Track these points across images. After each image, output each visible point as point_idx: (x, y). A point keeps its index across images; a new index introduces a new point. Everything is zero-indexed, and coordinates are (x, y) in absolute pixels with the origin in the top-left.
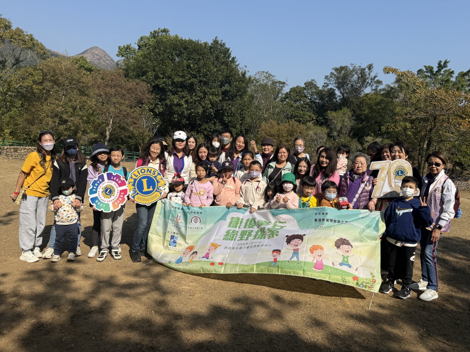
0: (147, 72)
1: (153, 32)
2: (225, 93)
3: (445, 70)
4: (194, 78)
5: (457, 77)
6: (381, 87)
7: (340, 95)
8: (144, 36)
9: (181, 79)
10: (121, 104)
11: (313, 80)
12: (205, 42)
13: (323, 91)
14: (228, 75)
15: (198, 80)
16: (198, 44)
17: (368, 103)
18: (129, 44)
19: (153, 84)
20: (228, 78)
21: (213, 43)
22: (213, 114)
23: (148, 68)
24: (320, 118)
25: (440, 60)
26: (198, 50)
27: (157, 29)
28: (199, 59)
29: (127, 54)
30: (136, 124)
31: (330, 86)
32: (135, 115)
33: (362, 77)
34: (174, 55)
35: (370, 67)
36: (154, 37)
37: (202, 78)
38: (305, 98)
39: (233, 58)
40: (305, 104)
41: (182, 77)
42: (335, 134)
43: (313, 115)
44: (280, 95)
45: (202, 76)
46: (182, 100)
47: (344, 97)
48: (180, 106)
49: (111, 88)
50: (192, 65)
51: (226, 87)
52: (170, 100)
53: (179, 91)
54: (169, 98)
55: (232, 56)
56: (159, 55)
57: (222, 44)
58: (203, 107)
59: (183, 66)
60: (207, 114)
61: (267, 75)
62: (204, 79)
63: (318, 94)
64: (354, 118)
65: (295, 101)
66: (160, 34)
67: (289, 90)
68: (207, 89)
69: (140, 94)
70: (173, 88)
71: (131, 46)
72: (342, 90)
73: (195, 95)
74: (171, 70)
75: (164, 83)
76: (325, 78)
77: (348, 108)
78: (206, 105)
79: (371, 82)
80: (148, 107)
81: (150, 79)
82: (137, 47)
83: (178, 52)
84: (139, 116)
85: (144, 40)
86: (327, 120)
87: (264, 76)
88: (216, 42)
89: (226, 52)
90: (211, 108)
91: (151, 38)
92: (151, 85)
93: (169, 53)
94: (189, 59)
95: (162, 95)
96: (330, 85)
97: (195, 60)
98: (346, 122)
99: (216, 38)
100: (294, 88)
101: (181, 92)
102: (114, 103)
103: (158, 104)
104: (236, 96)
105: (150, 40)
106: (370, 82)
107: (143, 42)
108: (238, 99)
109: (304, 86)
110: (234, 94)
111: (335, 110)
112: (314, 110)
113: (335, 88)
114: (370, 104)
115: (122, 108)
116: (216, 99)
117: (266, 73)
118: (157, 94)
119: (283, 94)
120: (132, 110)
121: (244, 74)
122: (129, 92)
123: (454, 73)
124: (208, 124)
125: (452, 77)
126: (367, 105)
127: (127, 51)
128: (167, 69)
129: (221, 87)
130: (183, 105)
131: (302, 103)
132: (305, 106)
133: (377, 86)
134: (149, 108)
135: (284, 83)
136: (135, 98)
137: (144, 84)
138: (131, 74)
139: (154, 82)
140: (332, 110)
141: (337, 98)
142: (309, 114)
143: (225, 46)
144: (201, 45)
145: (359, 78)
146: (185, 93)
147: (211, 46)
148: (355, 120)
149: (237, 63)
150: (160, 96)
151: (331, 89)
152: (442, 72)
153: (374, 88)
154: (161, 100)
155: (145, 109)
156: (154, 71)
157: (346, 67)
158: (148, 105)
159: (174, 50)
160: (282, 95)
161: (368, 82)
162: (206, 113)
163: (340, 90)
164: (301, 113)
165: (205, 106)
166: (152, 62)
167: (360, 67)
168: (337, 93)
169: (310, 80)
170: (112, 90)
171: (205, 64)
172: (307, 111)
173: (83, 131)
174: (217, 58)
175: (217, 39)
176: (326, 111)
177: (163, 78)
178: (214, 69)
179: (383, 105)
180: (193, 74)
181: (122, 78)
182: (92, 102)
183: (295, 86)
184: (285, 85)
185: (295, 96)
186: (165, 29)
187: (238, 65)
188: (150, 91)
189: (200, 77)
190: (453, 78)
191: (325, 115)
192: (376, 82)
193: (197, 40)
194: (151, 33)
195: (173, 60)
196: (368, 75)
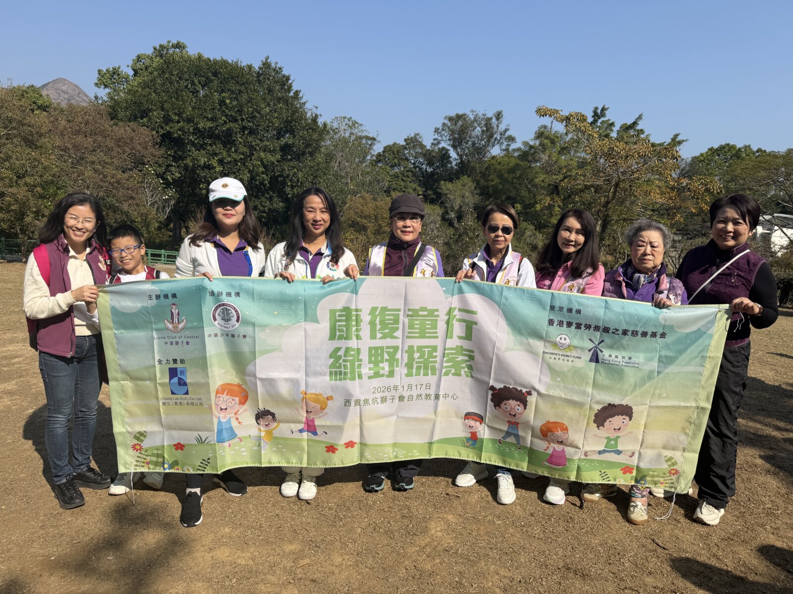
0: (151, 110)
1: (158, 48)
2: (285, 149)
3: (603, 121)
4: (232, 122)
5: (618, 131)
6: (514, 146)
7: (457, 158)
8: (142, 54)
9: (209, 124)
10: (104, 164)
11: (418, 134)
12: (249, 64)
13: (433, 151)
14: (290, 118)
15: (239, 125)
16: (237, 66)
17: (497, 170)
18: (117, 66)
19: (162, 132)
20: (290, 123)
21: (262, 66)
22: (267, 182)
23: (152, 105)
24: (430, 192)
25: (595, 106)
26: (238, 77)
27: (165, 43)
28: (240, 92)
29: (115, 83)
30: (132, 198)
31: (443, 145)
32: (130, 184)
33: (487, 130)
34: (197, 83)
35: (498, 115)
36: (161, 56)
37: (245, 123)
38: (406, 162)
39: (297, 93)
40: (407, 171)
41: (212, 119)
42: (452, 215)
43: (418, 188)
44: (369, 157)
45: (247, 118)
46: (214, 159)
47: (462, 160)
48: (209, 169)
49: (86, 136)
50: (228, 101)
51: (287, 139)
52: (193, 159)
53: (207, 143)
54: (190, 156)
55: (295, 88)
56: (171, 83)
57: (277, 69)
58: (249, 171)
59: (212, 102)
60: (257, 183)
61: (351, 123)
62: (250, 124)
63: (425, 155)
64: (478, 191)
65: (392, 167)
66: (171, 51)
67: (383, 149)
68: (255, 141)
69: (139, 148)
70: (196, 139)
71: (120, 70)
72: (459, 150)
73: (236, 151)
74: (193, 108)
75: (180, 130)
76: (435, 132)
77: (469, 176)
78: (255, 168)
79: (501, 138)
80: (154, 171)
81: (156, 123)
82: (131, 73)
83: (204, 79)
84: (139, 185)
85: (143, 61)
86: (439, 195)
87: (346, 124)
88: (266, 65)
89: (284, 82)
90: (263, 173)
91: (156, 56)
92: (157, 132)
93: (187, 80)
94: (223, 91)
95: (178, 150)
96: (442, 142)
97: (233, 92)
98: (467, 198)
99: (267, 58)
100: (389, 146)
101: (211, 146)
102: (93, 163)
103: (172, 166)
104: (304, 154)
105: (154, 60)
106: (498, 138)
107: (142, 63)
108: (306, 159)
109: (404, 144)
110: (300, 150)
111: (451, 180)
112: (420, 181)
113: (449, 148)
114: (500, 171)
115: (107, 172)
116: (273, 158)
117: (349, 120)
118: (169, 149)
119: (374, 155)
120: (126, 175)
121: (315, 119)
122: (119, 143)
123: (614, 126)
124: (259, 199)
125: (612, 130)
126: (495, 172)
127: (114, 79)
128: (185, 106)
129: (278, 139)
130: (215, 168)
131: (402, 169)
132: (406, 174)
133: (508, 145)
134: (156, 173)
135: (374, 139)
136: (129, 154)
137: (144, 131)
138: (121, 114)
139: (162, 128)
140: (446, 180)
141: (452, 162)
142: (414, 186)
143: (283, 73)
144: (242, 69)
145: (483, 131)
146: (218, 147)
147: (259, 72)
148: (480, 195)
149: (303, 101)
150: (175, 152)
151: (443, 148)
152: (599, 124)
153: (504, 147)
154: (176, 159)
155: (148, 173)
156: (163, 109)
157: (465, 115)
158: (154, 167)
159: (196, 75)
160: (372, 156)
161: (496, 138)
162: (256, 180)
163: (456, 150)
164: (401, 184)
165: (253, 169)
166: (158, 94)
167: (484, 115)
168: (453, 154)
169: (412, 135)
170: (87, 140)
171: (250, 100)
172: (410, 182)
173: (35, 212)
174: (270, 91)
175: (269, 61)
176: (437, 181)
177: (179, 122)
178: (266, 107)
179: (518, 173)
180: (231, 115)
181: (105, 120)
182: (51, 162)
183: (391, 143)
184: (376, 142)
185: (392, 158)
186: (178, 43)
187: (304, 104)
188: (157, 144)
189: (243, 120)
190: (614, 133)
191: (436, 188)
192: (507, 138)
193: (235, 60)
194: (155, 49)
195: (195, 92)
196: (496, 128)
